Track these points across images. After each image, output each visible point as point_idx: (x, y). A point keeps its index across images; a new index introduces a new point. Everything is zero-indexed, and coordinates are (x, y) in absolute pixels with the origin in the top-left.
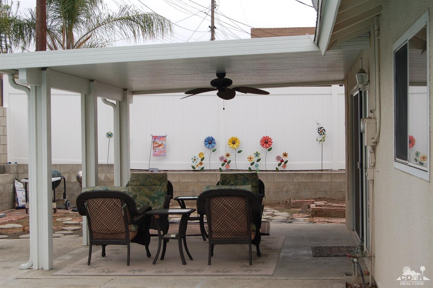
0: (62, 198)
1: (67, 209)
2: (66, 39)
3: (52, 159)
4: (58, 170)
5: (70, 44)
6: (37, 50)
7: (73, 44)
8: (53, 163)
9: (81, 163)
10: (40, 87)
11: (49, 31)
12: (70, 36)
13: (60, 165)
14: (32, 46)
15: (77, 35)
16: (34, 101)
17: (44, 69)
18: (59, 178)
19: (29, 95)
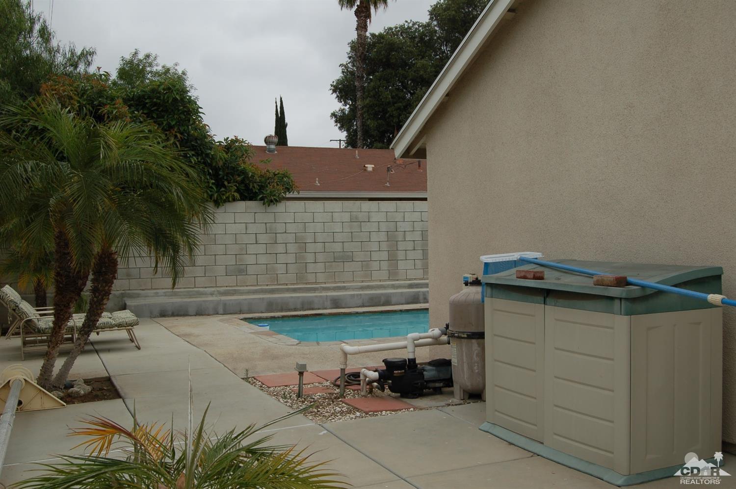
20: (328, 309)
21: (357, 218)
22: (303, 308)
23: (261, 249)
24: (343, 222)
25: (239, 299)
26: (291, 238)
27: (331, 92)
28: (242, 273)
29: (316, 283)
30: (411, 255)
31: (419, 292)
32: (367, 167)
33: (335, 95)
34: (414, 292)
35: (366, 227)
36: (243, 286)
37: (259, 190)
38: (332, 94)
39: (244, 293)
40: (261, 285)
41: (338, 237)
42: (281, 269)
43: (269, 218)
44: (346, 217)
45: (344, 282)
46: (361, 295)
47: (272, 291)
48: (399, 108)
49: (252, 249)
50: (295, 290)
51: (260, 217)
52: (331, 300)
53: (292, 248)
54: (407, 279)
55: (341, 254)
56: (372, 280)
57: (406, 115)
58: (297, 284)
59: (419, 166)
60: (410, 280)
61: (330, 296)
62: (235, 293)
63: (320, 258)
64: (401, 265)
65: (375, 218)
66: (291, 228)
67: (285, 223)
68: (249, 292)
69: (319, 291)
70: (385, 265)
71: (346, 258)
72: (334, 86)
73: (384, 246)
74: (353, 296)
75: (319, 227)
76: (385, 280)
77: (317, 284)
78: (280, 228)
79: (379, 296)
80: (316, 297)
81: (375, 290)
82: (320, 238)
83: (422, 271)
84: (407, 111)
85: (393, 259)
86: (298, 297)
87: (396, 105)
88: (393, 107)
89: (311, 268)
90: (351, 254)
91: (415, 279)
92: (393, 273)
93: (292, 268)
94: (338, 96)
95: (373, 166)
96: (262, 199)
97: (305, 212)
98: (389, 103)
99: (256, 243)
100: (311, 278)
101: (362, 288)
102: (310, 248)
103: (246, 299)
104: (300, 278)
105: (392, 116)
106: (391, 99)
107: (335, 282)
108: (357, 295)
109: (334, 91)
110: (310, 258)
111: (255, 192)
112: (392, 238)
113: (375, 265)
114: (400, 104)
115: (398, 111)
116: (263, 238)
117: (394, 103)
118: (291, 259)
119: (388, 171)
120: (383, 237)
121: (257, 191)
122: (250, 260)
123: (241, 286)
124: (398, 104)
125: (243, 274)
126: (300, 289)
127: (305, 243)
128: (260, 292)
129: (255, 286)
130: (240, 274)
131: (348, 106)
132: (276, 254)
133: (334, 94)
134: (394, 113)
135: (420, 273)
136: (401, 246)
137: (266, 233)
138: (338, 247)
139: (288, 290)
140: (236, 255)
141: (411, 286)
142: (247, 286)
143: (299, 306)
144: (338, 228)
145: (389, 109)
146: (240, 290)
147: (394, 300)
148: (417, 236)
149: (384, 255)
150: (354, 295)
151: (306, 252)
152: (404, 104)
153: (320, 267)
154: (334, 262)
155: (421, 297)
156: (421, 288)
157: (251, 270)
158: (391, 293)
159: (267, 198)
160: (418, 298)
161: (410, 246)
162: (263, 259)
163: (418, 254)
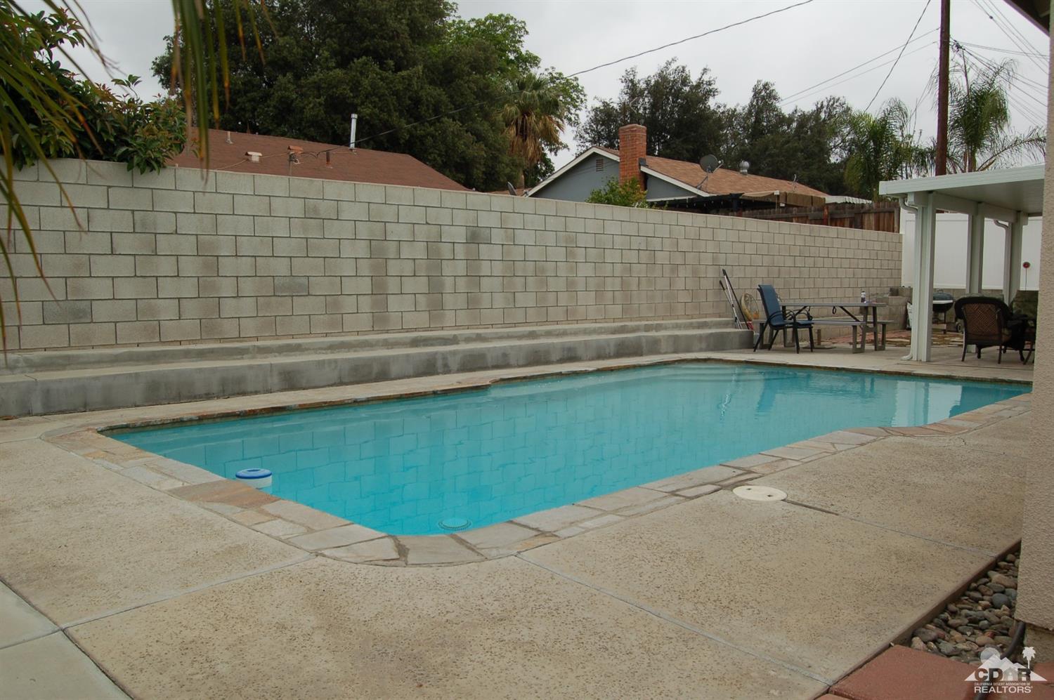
0: (954, 321)
1: (957, 332)
2: (967, 164)
3: (934, 284)
4: (952, 294)
5: (972, 167)
6: (936, 175)
7: (975, 168)
8: (934, 287)
9: (965, 288)
10: (926, 208)
11: (951, 159)
12: (973, 162)
13: (954, 290)
14: (932, 172)
15: (980, 159)
16: (921, 220)
17: (930, 192)
18: (951, 301)
19: (917, 215)
20: (274, 392)
21: (316, 210)
22: (224, 391)
23: (123, 266)
24: (290, 218)
25: (80, 379)
26: (188, 245)
27: (152, 72)
28: (81, 317)
29: (239, 338)
30: (410, 285)
31: (436, 353)
32: (251, 155)
33: (157, 78)
34: (427, 353)
35: (333, 230)
36: (83, 348)
37: (116, 138)
38: (154, 76)
39: (90, 363)
40: (125, 345)
41: (282, 247)
42: (167, 310)
43: (140, 200)
44: (296, 208)
45: (293, 336)
46: (336, 361)
47: (153, 358)
48: (253, 100)
49: (102, 266)
50: (202, 355)
51: (121, 197)
52: (280, 374)
53: (190, 267)
54: (403, 330)
55: (288, 279)
56: (343, 333)
57: (263, 109)
58: (201, 340)
59: (328, 160)
60: (408, 330)
61: (276, 365)
62: (67, 363)
63: (248, 287)
64: (394, 304)
65: (350, 212)
66: (189, 224)
67: (175, 213)
68: (100, 362)
69: (250, 356)
70: (366, 303)
71: (296, 288)
72: (158, 65)
73: (365, 267)
74: (321, 364)
75: (244, 226)
76: (366, 332)
77: (241, 342)
78: (164, 222)
79: (368, 363)
80: (250, 367)
81: (355, 351)
82: (246, 247)
83: (427, 314)
84: (266, 104)
85: (379, 292)
86: (214, 370)
87: (249, 95)
88: (244, 97)
89: (229, 307)
90: (304, 281)
91: (416, 330)
92: (380, 320)
93: (191, 308)
94: (161, 80)
95: (261, 155)
96: (122, 159)
97: (216, 192)
98: (239, 91)
99: (112, 254)
100: (229, 328)
101: (332, 348)
102: (227, 266)
103: (97, 378)
104: (208, 328)
105: (244, 109)
106: (241, 86)
107: (277, 337)
108: (330, 361)
109: (158, 72)
110: (227, 287)
111: (108, 141)
112: (378, 253)
113: (349, 304)
114: (255, 94)
115: (252, 103)
116: (126, 243)
117: (246, 92)
118: (188, 288)
119: (290, 160)
120: (361, 249)
121: (112, 140)
122: (99, 289)
123: (79, 348)
124: (252, 94)
125: (83, 320)
126: (212, 351)
127: (217, 256)
128: (125, 361)
129: (111, 346)
130: (77, 321)
131: (175, 96)
132: (157, 277)
133: (157, 76)
134: (247, 105)
135: (423, 319)
136: (394, 267)
137: (134, 232)
138: (281, 267)
139: (187, 355)
140: (66, 277)
141: (415, 343)
142: (93, 347)
143: (215, 389)
144: (280, 229)
145: (239, 100)
146: (78, 357)
147: (394, 370)
148: (419, 251)
149: (365, 285)
150: (324, 361)
151: (218, 276)
152: (260, 94)
153: (247, 306)
154: (274, 296)
155: (439, 363)
156: (432, 345)
157: (101, 311)
158: (389, 357)
159: (138, 155)
160: (434, 365)
161: (408, 268)
162: (127, 290)
163: (421, 284)
